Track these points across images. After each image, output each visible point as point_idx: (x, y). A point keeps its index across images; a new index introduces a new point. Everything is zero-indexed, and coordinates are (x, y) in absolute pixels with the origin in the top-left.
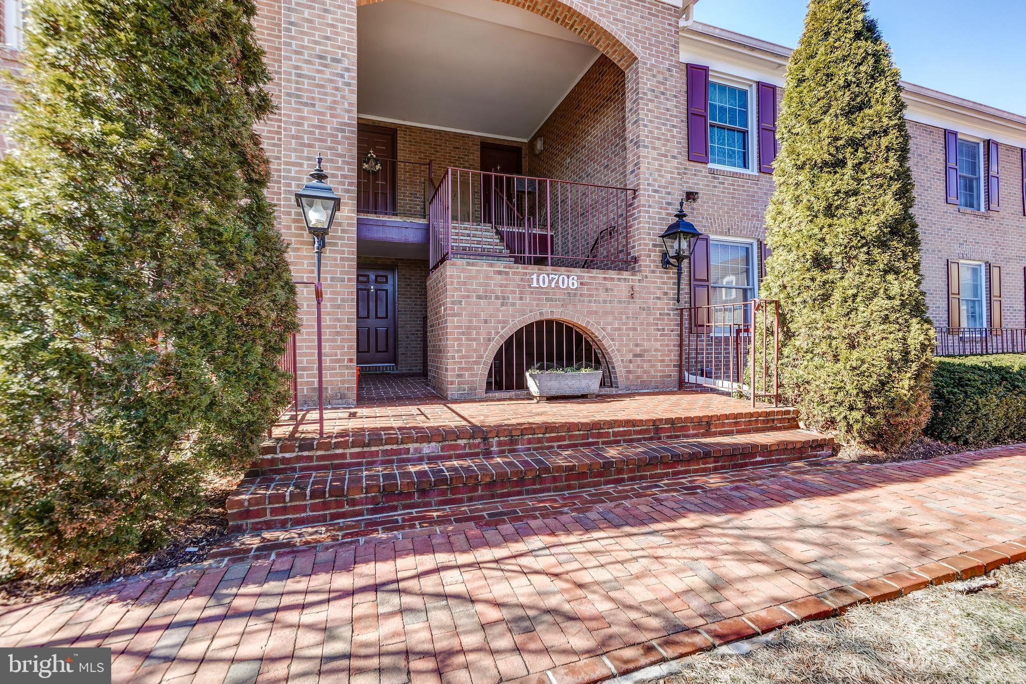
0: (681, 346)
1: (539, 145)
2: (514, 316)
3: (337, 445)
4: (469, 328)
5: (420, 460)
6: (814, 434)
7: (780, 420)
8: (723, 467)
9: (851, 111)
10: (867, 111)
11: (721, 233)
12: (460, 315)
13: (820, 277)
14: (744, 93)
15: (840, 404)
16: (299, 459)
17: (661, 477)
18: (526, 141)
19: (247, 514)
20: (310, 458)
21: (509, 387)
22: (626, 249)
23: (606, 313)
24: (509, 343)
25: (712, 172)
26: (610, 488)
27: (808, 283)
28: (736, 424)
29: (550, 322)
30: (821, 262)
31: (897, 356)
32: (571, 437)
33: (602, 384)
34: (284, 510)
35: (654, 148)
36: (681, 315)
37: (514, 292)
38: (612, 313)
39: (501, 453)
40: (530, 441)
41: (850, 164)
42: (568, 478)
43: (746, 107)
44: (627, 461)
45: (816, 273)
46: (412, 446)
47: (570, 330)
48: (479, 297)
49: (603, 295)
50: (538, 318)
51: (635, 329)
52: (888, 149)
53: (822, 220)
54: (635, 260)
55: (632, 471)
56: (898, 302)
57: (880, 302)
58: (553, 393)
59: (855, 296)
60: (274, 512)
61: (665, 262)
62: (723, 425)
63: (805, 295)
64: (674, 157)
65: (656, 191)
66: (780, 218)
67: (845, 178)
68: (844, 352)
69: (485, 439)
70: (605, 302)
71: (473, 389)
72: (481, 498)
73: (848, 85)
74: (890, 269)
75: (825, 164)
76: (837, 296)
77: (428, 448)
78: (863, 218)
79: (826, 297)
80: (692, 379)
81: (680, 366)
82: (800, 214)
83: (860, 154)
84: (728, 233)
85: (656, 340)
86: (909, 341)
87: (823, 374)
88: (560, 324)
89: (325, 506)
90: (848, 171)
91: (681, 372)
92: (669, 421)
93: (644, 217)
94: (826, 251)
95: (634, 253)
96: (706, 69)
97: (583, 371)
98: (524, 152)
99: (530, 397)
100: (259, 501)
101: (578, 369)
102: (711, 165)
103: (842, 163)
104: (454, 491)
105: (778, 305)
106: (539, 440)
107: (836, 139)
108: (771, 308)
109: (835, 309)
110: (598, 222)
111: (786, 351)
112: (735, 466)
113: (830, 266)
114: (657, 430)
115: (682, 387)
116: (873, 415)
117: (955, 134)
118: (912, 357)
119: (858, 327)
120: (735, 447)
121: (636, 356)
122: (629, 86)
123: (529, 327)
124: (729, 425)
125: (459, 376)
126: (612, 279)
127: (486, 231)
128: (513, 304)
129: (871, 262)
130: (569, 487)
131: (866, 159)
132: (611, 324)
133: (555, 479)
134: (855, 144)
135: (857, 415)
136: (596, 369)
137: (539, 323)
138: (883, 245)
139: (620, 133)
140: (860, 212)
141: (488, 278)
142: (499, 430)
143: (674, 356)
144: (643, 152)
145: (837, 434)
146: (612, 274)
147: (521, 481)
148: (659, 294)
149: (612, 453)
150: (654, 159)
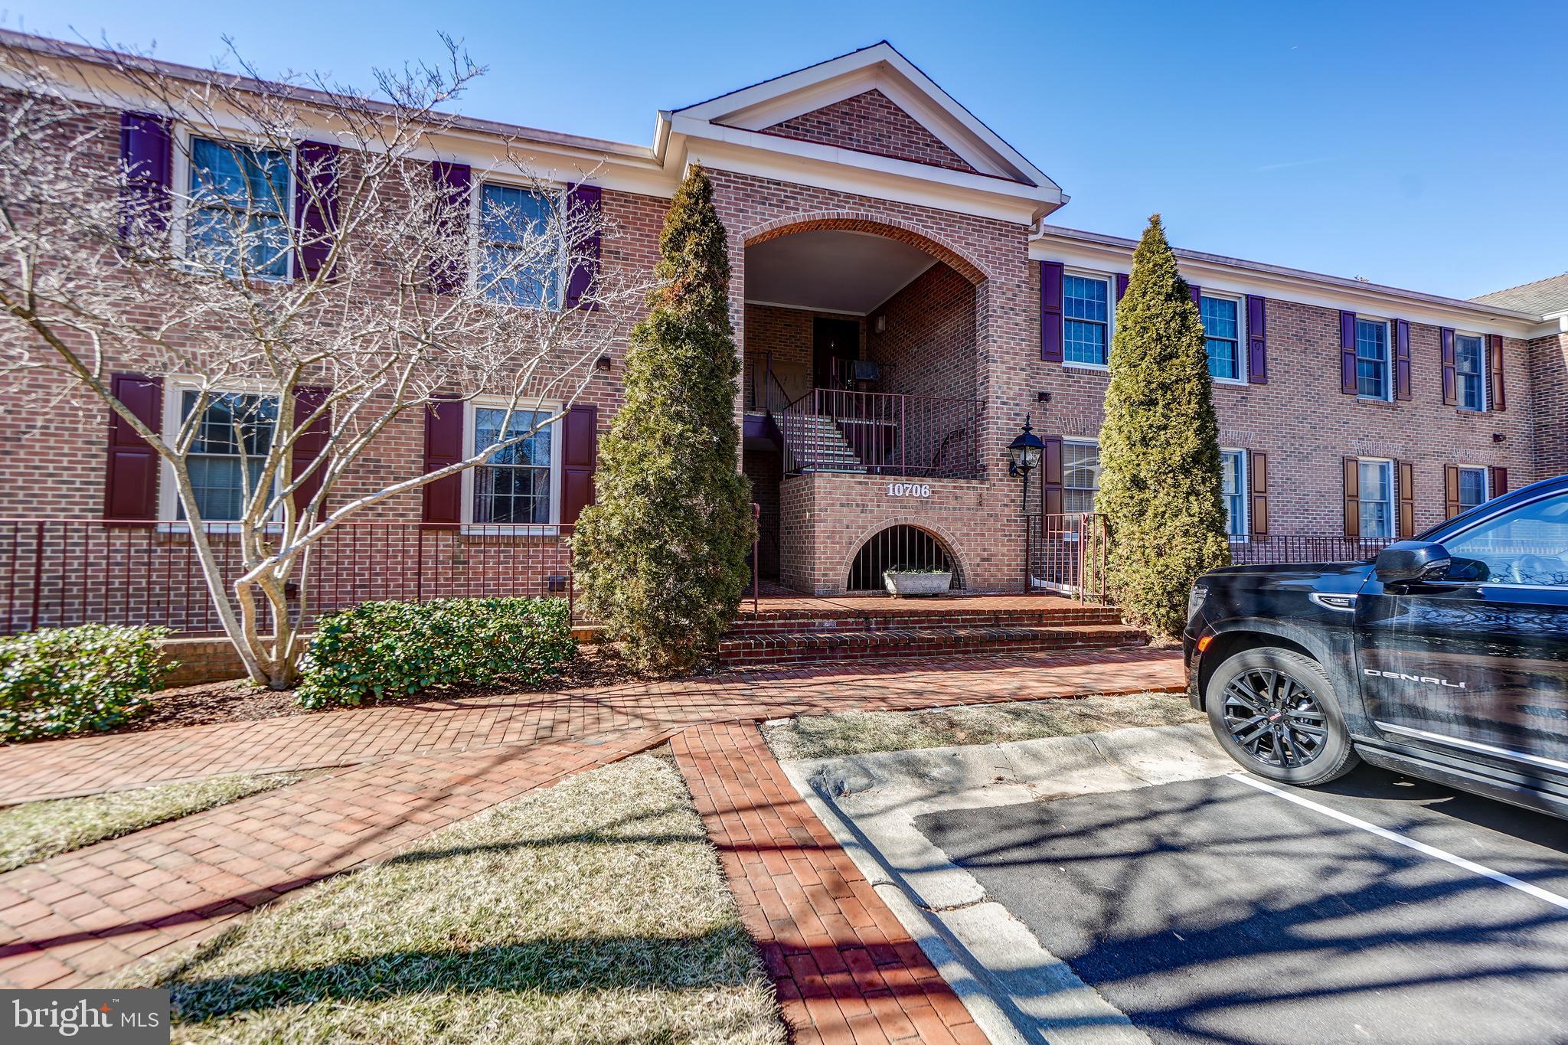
0: (1027, 551)
1: (881, 325)
2: (872, 522)
3: (770, 618)
4: (833, 532)
5: (822, 631)
6: (1134, 628)
7: (1104, 617)
8: (1048, 648)
9: (1163, 360)
10: (1175, 361)
11: (1076, 434)
12: (825, 521)
13: (1138, 496)
14: (1103, 285)
15: (1151, 602)
16: (746, 625)
17: (998, 651)
18: (863, 315)
19: (730, 654)
20: (752, 626)
21: (866, 587)
22: (974, 453)
23: (956, 520)
24: (866, 548)
25: (1066, 370)
26: (960, 656)
27: (1128, 500)
28: (1065, 618)
29: (903, 527)
30: (1138, 483)
31: (1193, 563)
32: (929, 621)
33: (951, 587)
34: (750, 654)
35: (1003, 362)
36: (1028, 521)
37: (872, 500)
38: (961, 519)
39: (878, 630)
40: (898, 622)
41: (1161, 403)
42: (929, 647)
43: (1105, 299)
44: (974, 638)
45: (1135, 492)
46: (817, 621)
47: (921, 534)
48: (842, 505)
49: (953, 503)
50: (893, 524)
51: (983, 535)
52: (1190, 394)
53: (1139, 449)
54: (984, 468)
55: (976, 645)
56: (1196, 519)
57: (1184, 518)
58: (908, 591)
59: (1164, 513)
60: (745, 654)
61: (1013, 470)
62: (1053, 618)
63: (1125, 510)
64: (1022, 370)
65: (1004, 403)
66: (1108, 442)
67: (1156, 416)
68: (1153, 560)
69: (867, 619)
70: (955, 509)
71: (836, 587)
72: (869, 656)
73: (1159, 338)
74: (1192, 492)
75: (1141, 403)
76: (1150, 513)
77: (828, 623)
78: (1170, 449)
79: (1142, 513)
80: (1037, 582)
81: (1026, 570)
82: (1122, 444)
83: (1169, 395)
84: (1083, 434)
85: (1003, 545)
86: (1205, 551)
87: (1137, 576)
88: (912, 529)
89: (774, 653)
90: (1160, 409)
91: (1027, 576)
92: (1006, 612)
93: (992, 428)
94: (1142, 475)
95: (983, 461)
96: (1061, 265)
97: (935, 572)
98: (862, 327)
99: (889, 595)
100: (737, 646)
101: (930, 571)
102: (1066, 364)
103: (1153, 403)
104: (852, 650)
105: (1105, 517)
106: (906, 622)
107: (1150, 383)
108: (1100, 521)
109: (1148, 523)
110: (947, 422)
111: (1111, 558)
112: (1058, 648)
113: (1146, 487)
114: (997, 619)
115: (1029, 590)
116: (1176, 611)
117: (1353, 314)
118: (1206, 564)
119: (1164, 540)
120: (1060, 633)
121: (983, 560)
122: (980, 300)
123: (884, 533)
124: (1059, 618)
125: (825, 575)
126: (962, 488)
127: (827, 424)
128: (872, 512)
129: (1176, 485)
130: (929, 654)
131: (1174, 400)
132: (960, 529)
133: (920, 647)
134: (1164, 387)
135: (1163, 611)
136: (946, 570)
137: (894, 529)
138: (1187, 472)
139: (971, 335)
140: (1168, 444)
141: (850, 487)
142: (876, 613)
143: (1021, 561)
144: (992, 366)
145: (1150, 628)
146: (962, 483)
147: (896, 647)
148: (1006, 500)
149: (962, 633)
150: (1003, 373)
